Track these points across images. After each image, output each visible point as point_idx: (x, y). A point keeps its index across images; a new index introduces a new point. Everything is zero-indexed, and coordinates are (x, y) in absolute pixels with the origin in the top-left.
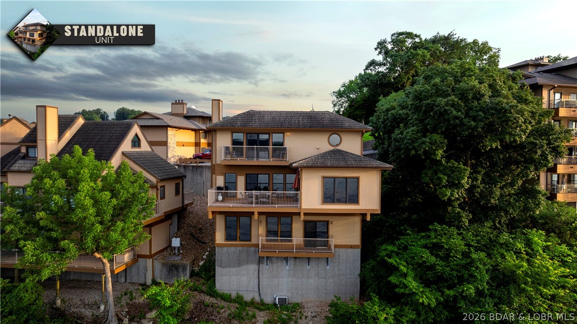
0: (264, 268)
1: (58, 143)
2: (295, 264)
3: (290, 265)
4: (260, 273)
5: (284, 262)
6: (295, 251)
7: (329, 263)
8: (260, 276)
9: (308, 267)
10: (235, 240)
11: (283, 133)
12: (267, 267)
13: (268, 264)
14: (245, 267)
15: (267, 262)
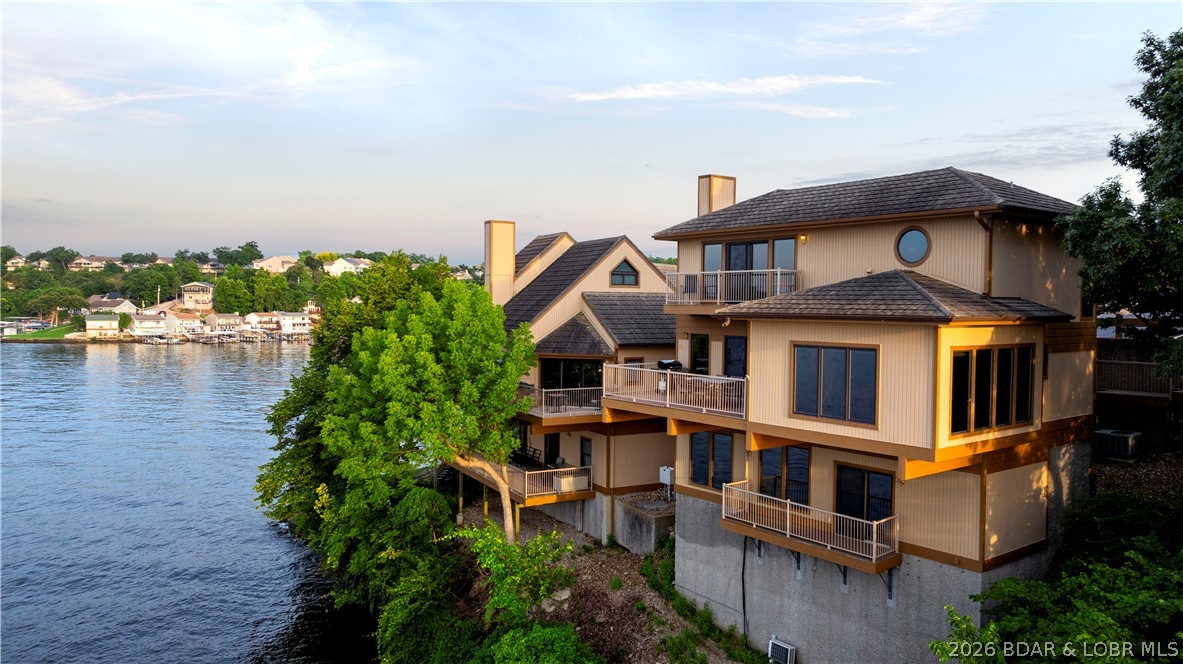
0: (755, 562)
1: (514, 280)
2: (814, 571)
3: (805, 571)
4: (747, 572)
5: (794, 560)
6: (788, 533)
7: (894, 591)
8: (747, 579)
9: (844, 589)
10: (706, 484)
11: (795, 237)
12: (761, 562)
13: (762, 554)
14: (721, 549)
15: (760, 550)
